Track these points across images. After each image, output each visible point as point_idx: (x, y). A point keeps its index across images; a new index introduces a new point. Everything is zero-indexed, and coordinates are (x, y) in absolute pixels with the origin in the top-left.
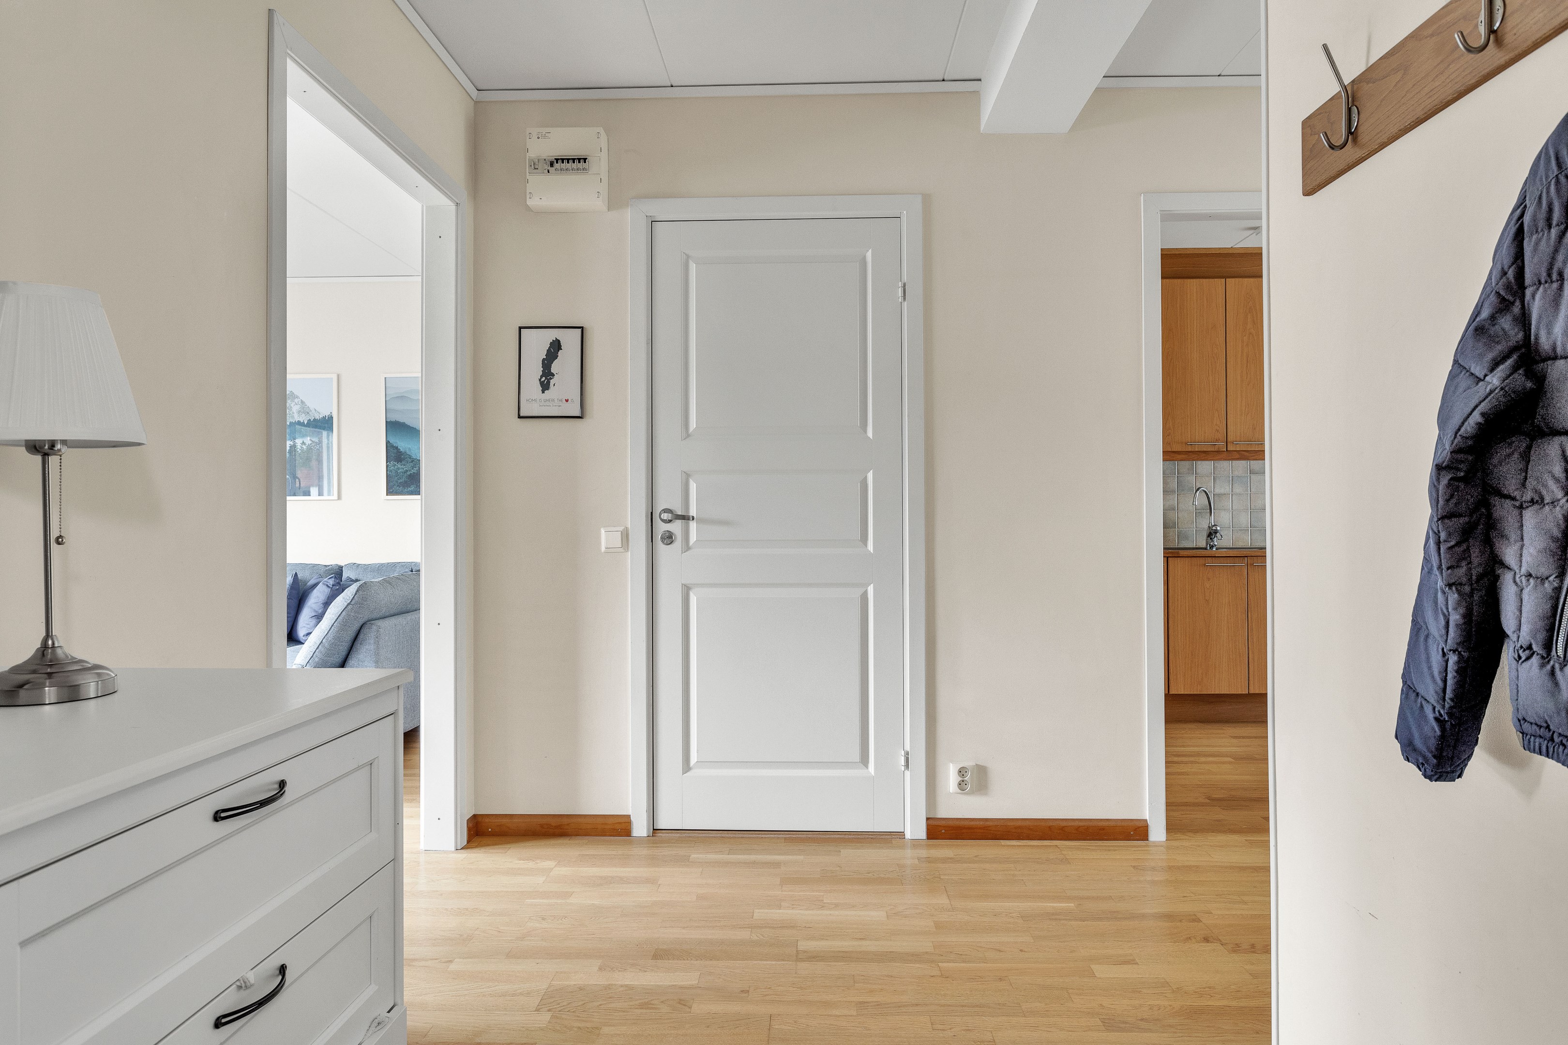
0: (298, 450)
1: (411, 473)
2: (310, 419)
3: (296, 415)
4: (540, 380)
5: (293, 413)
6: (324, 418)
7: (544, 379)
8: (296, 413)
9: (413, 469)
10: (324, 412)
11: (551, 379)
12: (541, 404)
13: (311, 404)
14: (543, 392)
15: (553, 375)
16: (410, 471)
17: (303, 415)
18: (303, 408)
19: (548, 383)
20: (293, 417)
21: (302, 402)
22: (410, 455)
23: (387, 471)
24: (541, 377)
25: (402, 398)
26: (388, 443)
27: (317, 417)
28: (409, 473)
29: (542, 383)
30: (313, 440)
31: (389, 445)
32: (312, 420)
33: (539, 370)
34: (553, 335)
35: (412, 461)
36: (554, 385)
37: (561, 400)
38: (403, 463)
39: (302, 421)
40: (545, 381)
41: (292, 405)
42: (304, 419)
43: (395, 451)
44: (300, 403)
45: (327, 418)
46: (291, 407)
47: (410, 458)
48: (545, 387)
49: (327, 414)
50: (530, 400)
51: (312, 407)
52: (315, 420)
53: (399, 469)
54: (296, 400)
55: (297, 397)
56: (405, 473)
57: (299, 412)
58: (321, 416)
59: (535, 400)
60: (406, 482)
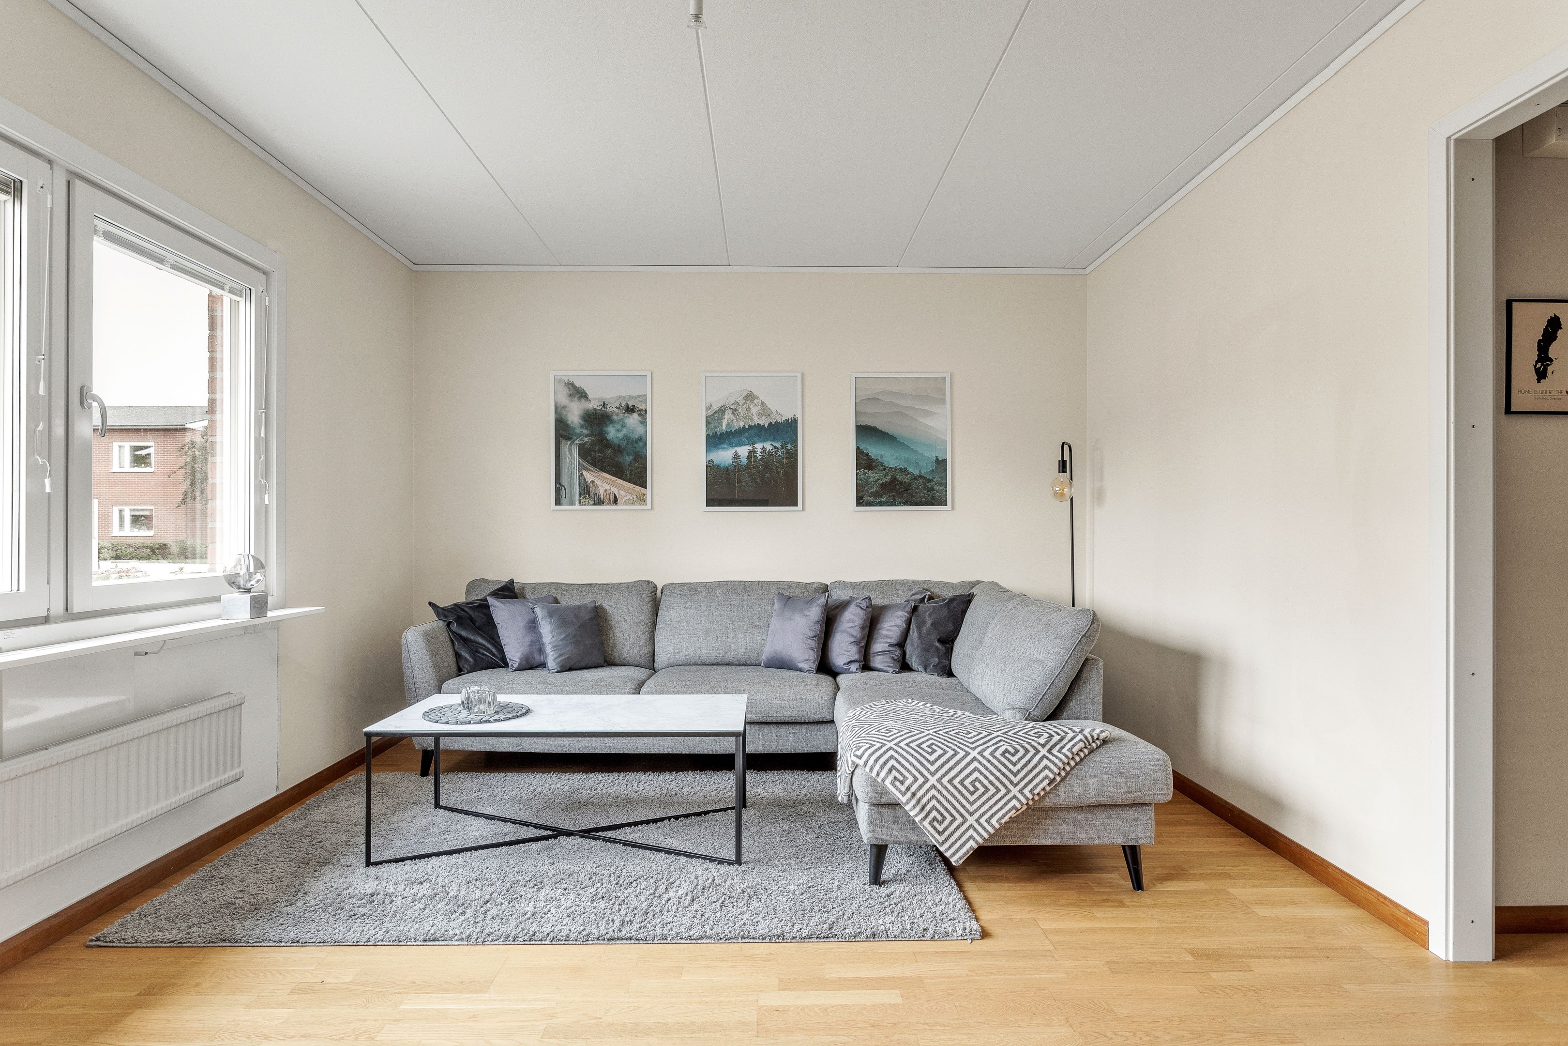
0: (758, 456)
1: (883, 483)
2: (771, 422)
3: (756, 418)
4: (1535, 366)
5: (753, 415)
6: (787, 421)
7: (1539, 365)
8: (755, 416)
9: (885, 478)
10: (786, 414)
11: (1548, 365)
12: (1537, 397)
13: (772, 405)
14: (1539, 382)
15: (1551, 360)
16: (882, 479)
17: (764, 417)
18: (764, 409)
19: (1545, 370)
20: (752, 419)
21: (763, 403)
22: (881, 463)
23: (857, 479)
24: (1537, 362)
25: (873, 400)
26: (858, 448)
27: (779, 420)
28: (880, 482)
29: (1537, 371)
30: (775, 444)
31: (859, 453)
32: (773, 423)
33: (1533, 354)
34: (1551, 310)
35: (884, 469)
36: (1552, 373)
37: (1561, 392)
38: (874, 471)
39: (762, 424)
40: (1541, 367)
41: (751, 406)
42: (764, 421)
43: (866, 458)
44: (760, 404)
45: (790, 421)
46: (750, 409)
47: (882, 466)
48: (1541, 375)
49: (790, 416)
50: (1523, 392)
51: (773, 409)
52: (776, 423)
53: (869, 477)
54: (756, 401)
55: (757, 398)
56: (876, 481)
57: (759, 414)
58: (784, 419)
59: (1529, 391)
60: (877, 492)
